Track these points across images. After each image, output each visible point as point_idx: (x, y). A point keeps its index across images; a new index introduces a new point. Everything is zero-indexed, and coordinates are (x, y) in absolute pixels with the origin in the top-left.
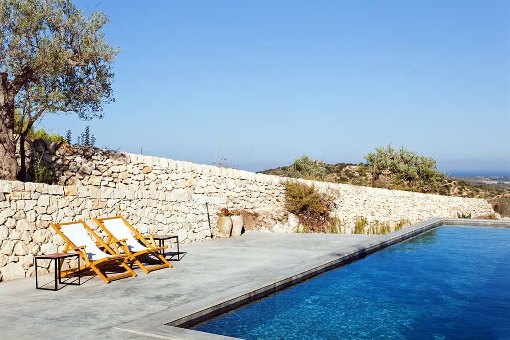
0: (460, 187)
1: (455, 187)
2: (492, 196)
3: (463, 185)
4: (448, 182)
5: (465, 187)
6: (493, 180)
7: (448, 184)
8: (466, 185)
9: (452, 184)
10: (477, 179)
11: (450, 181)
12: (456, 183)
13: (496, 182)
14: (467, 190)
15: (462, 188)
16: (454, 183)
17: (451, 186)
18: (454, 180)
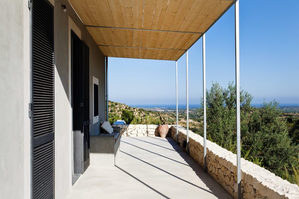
0: (139, 112)
1: (136, 112)
2: (156, 117)
3: (141, 111)
4: (133, 109)
5: (142, 112)
6: (163, 109)
7: (133, 110)
8: (143, 111)
9: (135, 110)
10: (155, 109)
11: (134, 109)
12: (138, 110)
13: (164, 110)
14: (143, 114)
15: (140, 112)
16: (137, 110)
17: (134, 111)
18: (137, 108)
